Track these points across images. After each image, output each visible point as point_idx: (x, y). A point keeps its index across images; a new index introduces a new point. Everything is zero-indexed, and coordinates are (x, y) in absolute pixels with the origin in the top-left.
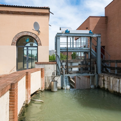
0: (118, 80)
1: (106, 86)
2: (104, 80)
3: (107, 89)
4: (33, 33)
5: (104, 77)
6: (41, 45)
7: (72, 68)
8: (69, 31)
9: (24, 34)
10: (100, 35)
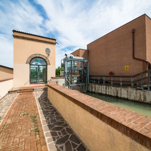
0: (101, 86)
1: (93, 90)
2: (92, 87)
3: (94, 92)
4: (44, 56)
5: (92, 85)
6: (50, 64)
7: (73, 81)
8: (72, 57)
9: (37, 56)
10: (88, 61)
